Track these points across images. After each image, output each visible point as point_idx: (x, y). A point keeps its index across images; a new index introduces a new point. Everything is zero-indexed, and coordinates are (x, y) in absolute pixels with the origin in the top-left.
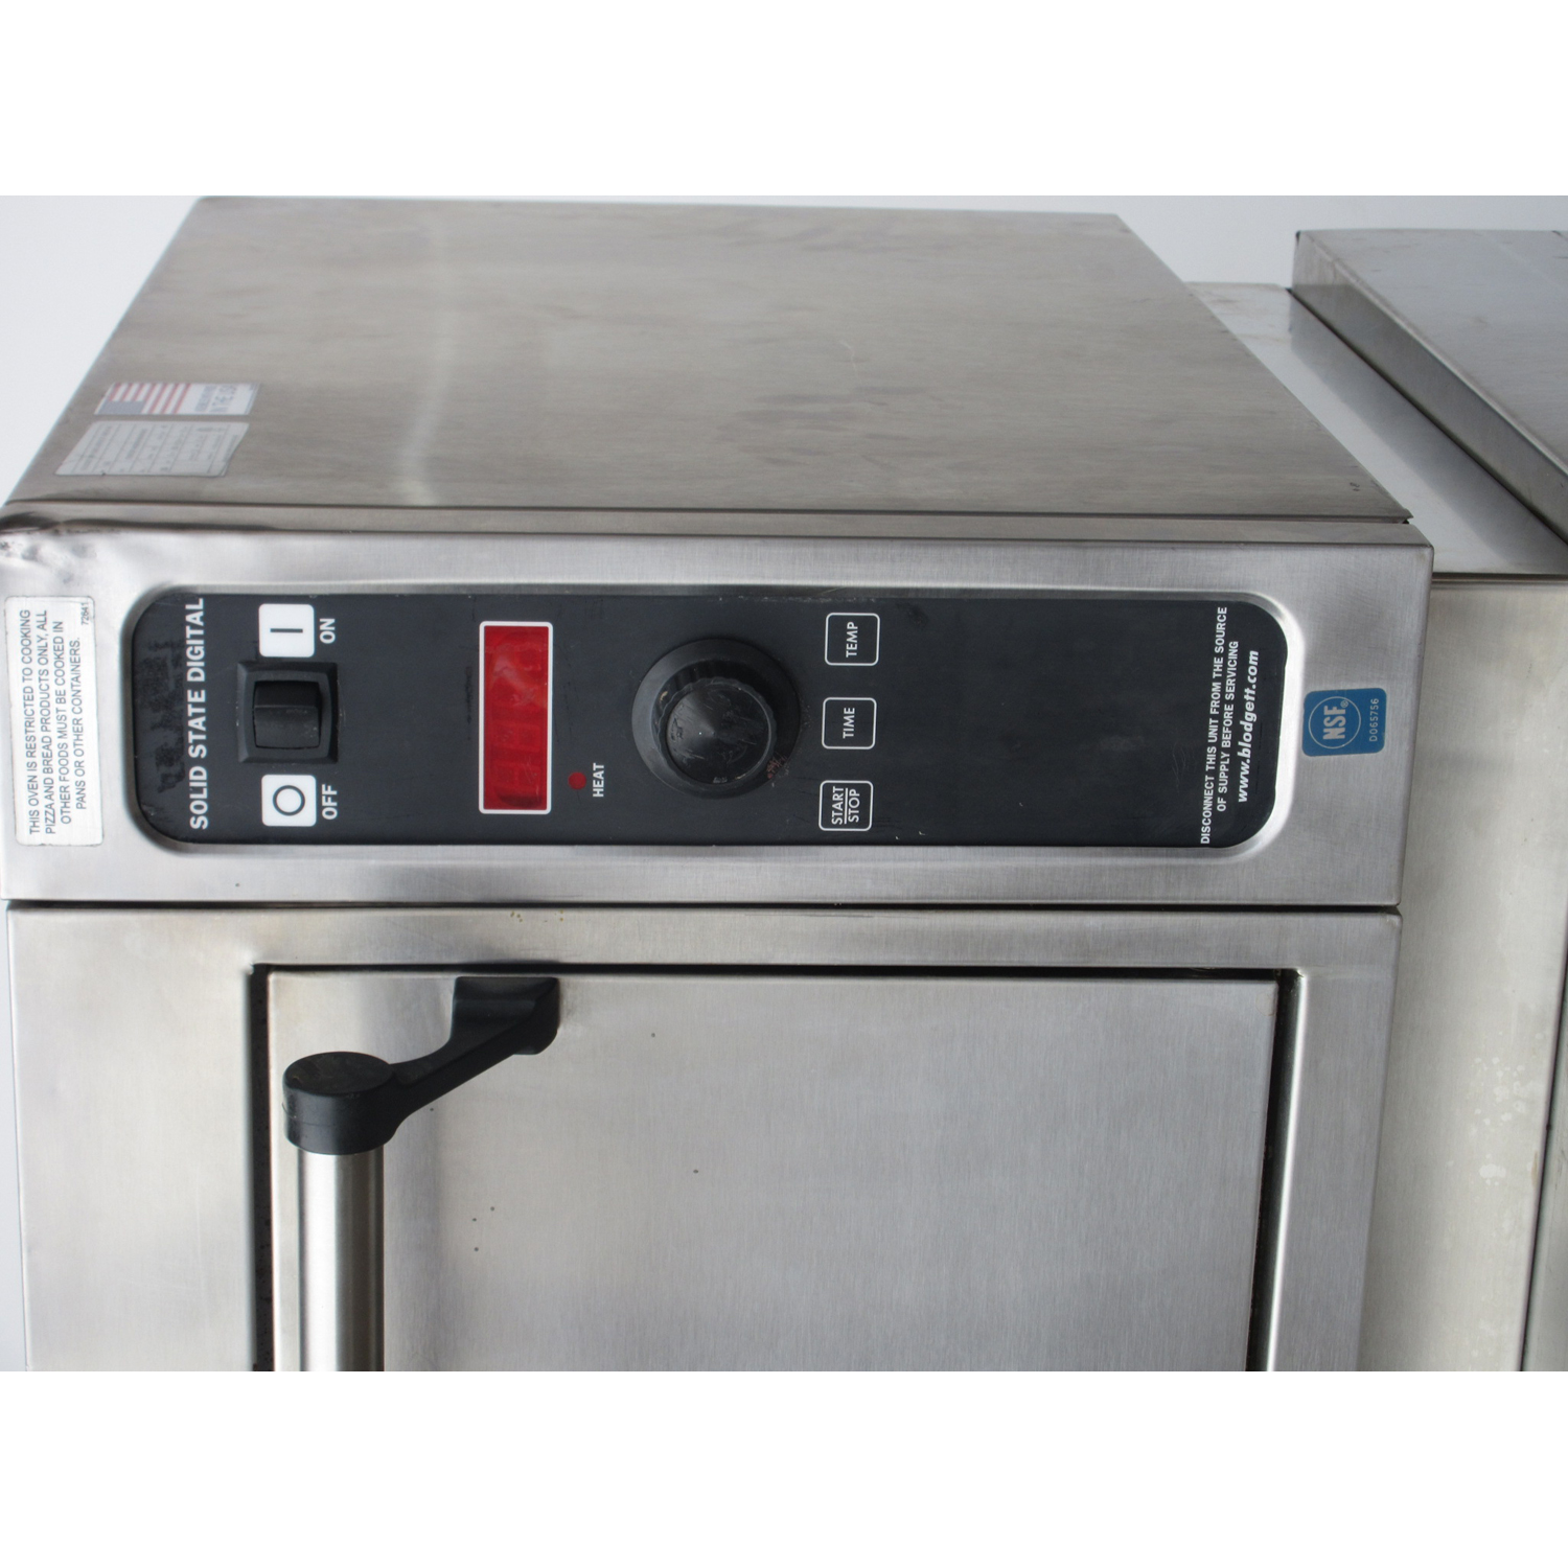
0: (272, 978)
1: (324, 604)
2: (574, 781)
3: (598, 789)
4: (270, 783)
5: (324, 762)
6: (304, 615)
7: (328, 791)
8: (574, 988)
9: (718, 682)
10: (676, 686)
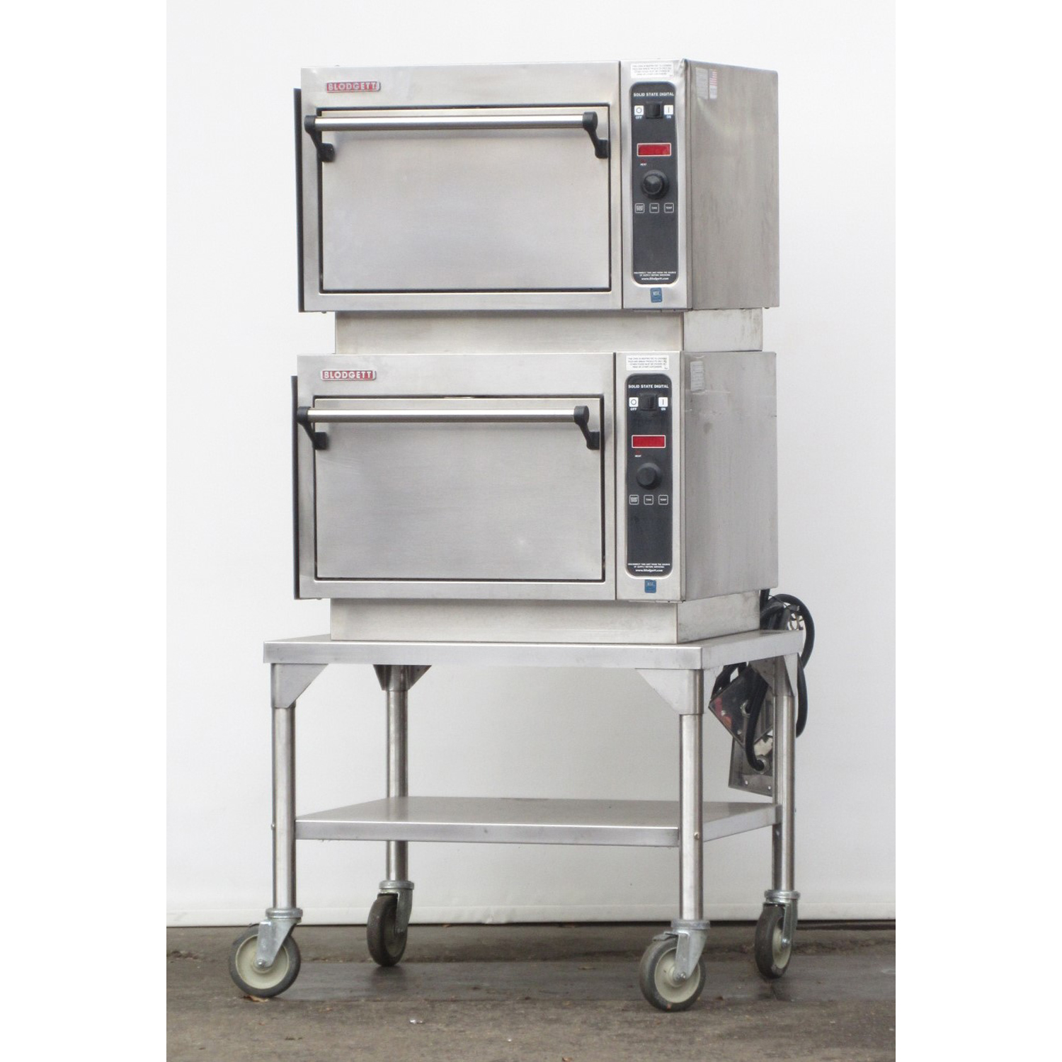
0: (607, 108)
1: (673, 117)
2: (643, 160)
3: (642, 164)
4: (642, 107)
5: (646, 117)
6: (671, 113)
7: (641, 117)
8: (606, 161)
9: (661, 184)
10: (661, 177)
